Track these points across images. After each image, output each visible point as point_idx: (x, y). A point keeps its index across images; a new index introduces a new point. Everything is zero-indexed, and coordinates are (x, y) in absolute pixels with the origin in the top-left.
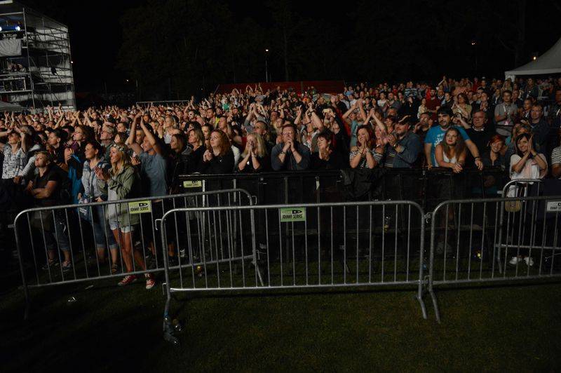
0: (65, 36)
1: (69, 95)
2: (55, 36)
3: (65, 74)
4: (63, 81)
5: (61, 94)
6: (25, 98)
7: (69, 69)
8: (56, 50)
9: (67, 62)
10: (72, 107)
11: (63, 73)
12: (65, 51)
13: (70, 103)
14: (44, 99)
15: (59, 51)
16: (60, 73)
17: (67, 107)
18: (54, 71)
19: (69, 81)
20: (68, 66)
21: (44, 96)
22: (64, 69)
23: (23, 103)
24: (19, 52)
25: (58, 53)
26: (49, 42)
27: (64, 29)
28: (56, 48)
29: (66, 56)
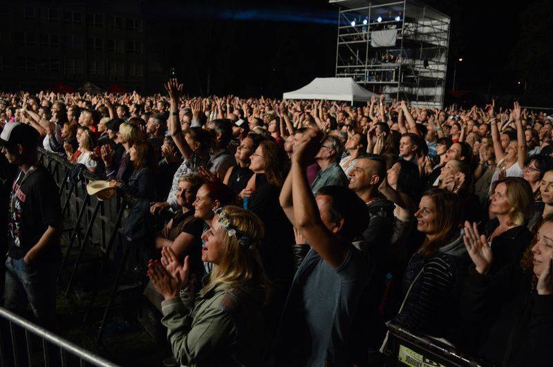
0: (446, 27)
1: (438, 91)
2: (436, 28)
3: (437, 69)
4: (435, 75)
5: (430, 89)
6: (396, 90)
7: (443, 63)
8: (434, 43)
9: (443, 55)
10: (439, 104)
11: (436, 67)
12: (442, 43)
13: (438, 99)
14: (413, 93)
15: (437, 43)
16: (432, 66)
17: (433, 103)
18: (426, 65)
19: (441, 76)
20: (443, 59)
21: (414, 89)
22: (438, 63)
23: (393, 95)
24: (393, 43)
25: (435, 45)
26: (429, 34)
27: (447, 20)
28: (434, 41)
29: (442, 49)
